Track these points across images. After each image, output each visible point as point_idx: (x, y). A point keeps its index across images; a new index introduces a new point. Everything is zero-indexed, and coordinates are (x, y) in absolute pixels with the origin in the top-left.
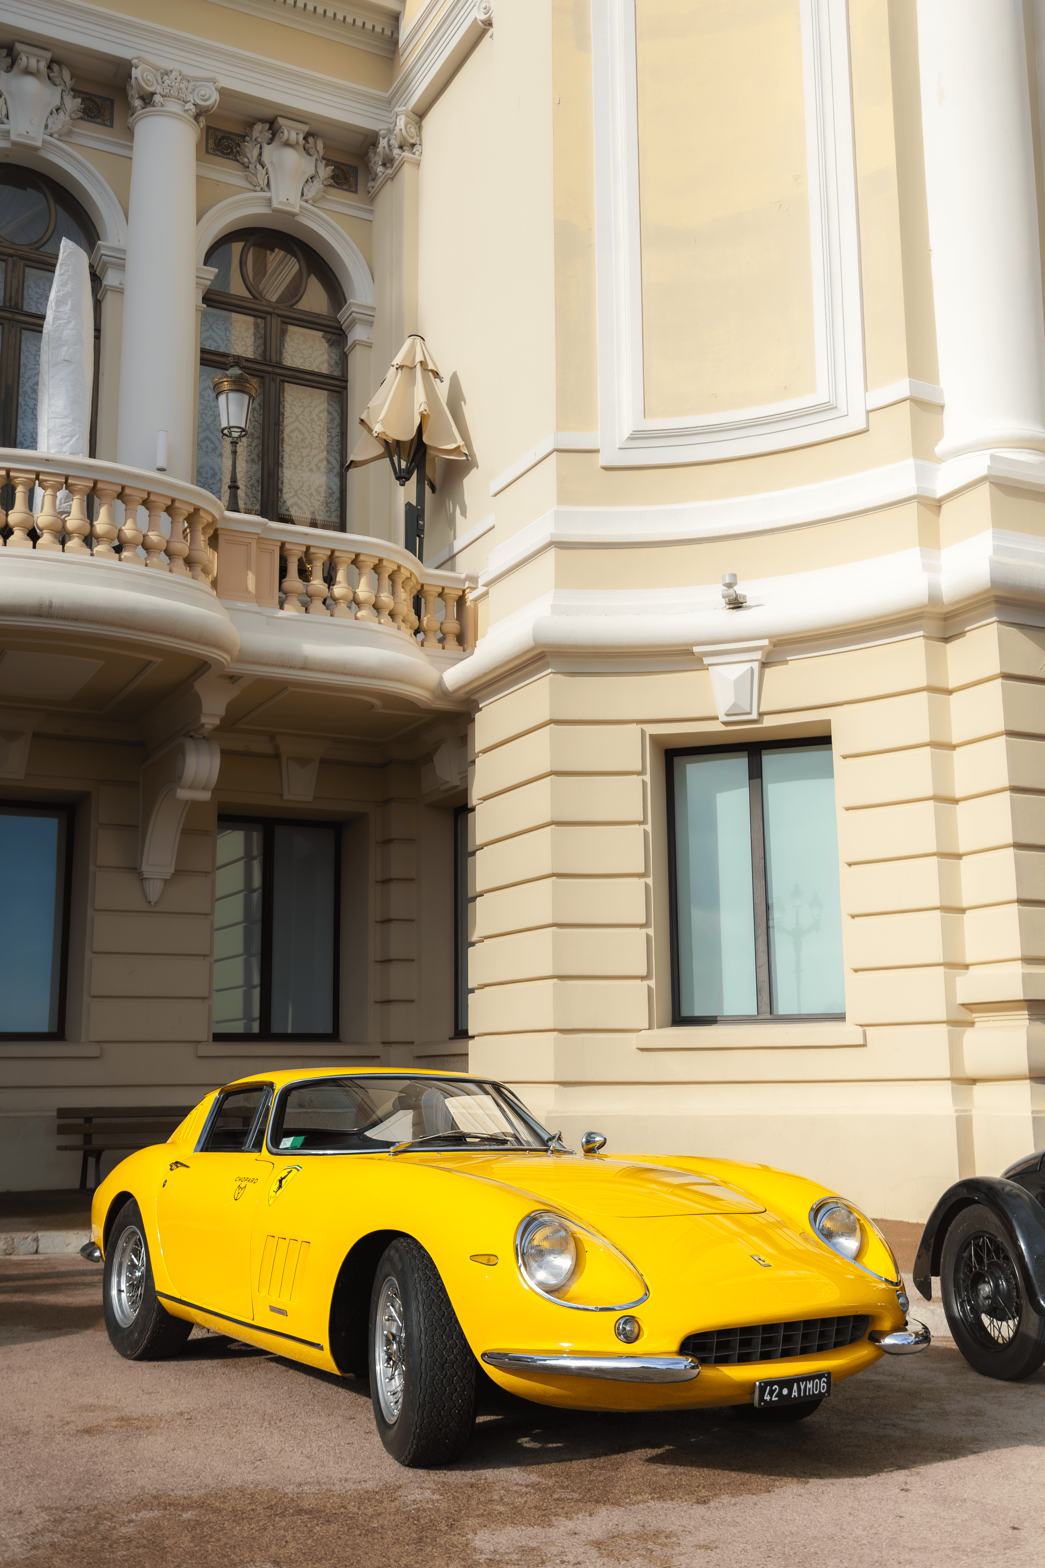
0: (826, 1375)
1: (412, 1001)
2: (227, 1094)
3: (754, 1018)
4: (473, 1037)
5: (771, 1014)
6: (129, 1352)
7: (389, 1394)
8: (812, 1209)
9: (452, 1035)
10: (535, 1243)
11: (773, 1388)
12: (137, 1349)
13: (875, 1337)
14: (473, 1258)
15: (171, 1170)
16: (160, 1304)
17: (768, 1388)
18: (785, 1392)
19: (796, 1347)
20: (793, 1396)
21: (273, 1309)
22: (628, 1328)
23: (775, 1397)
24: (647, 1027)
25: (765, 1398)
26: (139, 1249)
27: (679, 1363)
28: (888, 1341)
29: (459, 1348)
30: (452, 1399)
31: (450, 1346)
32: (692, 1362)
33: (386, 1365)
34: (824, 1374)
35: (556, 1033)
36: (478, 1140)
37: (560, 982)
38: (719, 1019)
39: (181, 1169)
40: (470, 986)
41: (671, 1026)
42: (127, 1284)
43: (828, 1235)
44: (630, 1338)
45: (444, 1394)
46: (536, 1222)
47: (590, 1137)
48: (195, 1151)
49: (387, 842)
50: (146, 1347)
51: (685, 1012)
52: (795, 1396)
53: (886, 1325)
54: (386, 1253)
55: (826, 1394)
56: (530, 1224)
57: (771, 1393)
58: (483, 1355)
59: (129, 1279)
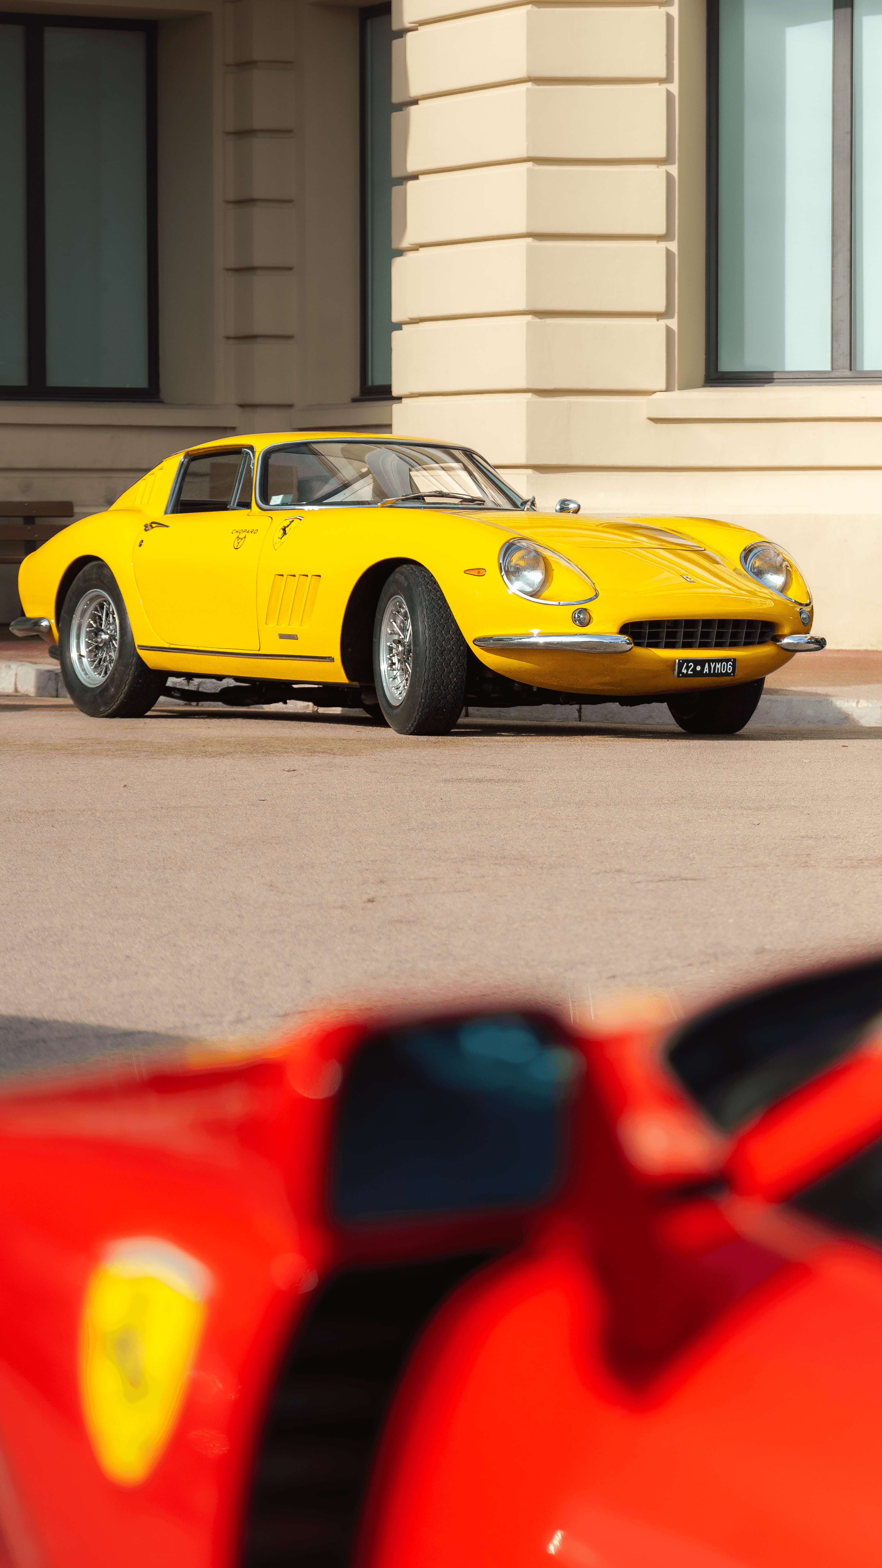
0: (732, 660)
1: (290, 337)
2: (193, 458)
3: (826, 376)
4: (399, 399)
5: (851, 369)
6: (102, 709)
7: (393, 688)
8: (744, 550)
9: (357, 393)
10: (513, 563)
11: (689, 665)
12: (112, 705)
13: (776, 639)
14: (466, 572)
15: (146, 530)
16: (139, 658)
17: (686, 664)
18: (699, 668)
19: (711, 642)
20: (704, 672)
21: (282, 636)
22: (581, 616)
23: (690, 671)
24: (663, 386)
25: (683, 671)
26: (100, 614)
27: (617, 639)
28: (786, 641)
29: (455, 640)
30: (449, 677)
31: (447, 638)
32: (628, 639)
33: (389, 668)
34: (731, 659)
35: (529, 395)
36: (457, 501)
37: (538, 320)
38: (775, 376)
39: (157, 531)
40: (396, 318)
41: (704, 386)
42: (87, 650)
43: (759, 573)
44: (584, 623)
45: (443, 673)
46: (515, 546)
47: (565, 504)
48: (166, 513)
49: (245, 65)
50: (122, 703)
51: (726, 365)
52: (706, 672)
53: (786, 631)
54: (391, 578)
55: (732, 674)
56: (509, 548)
57: (688, 668)
58: (474, 641)
59: (88, 645)
